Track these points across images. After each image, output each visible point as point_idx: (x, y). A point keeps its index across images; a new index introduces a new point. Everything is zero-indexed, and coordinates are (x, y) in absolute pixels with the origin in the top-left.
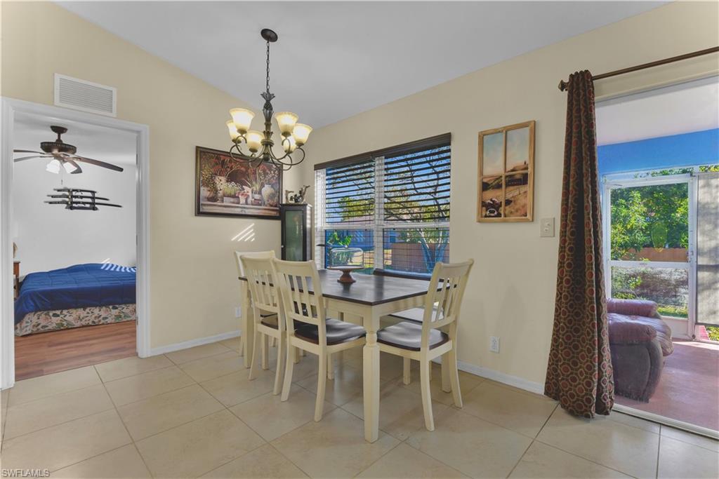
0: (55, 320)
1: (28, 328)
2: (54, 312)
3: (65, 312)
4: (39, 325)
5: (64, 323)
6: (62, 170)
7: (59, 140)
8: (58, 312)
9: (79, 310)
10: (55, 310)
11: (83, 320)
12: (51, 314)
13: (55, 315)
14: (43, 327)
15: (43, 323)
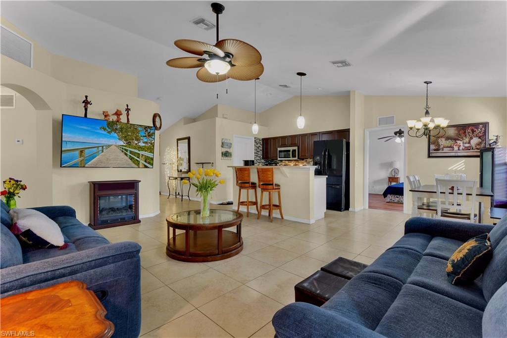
1: (388, 200)
3: (400, 197)
4: (392, 199)
6: (401, 141)
8: (398, 196)
13: (397, 197)
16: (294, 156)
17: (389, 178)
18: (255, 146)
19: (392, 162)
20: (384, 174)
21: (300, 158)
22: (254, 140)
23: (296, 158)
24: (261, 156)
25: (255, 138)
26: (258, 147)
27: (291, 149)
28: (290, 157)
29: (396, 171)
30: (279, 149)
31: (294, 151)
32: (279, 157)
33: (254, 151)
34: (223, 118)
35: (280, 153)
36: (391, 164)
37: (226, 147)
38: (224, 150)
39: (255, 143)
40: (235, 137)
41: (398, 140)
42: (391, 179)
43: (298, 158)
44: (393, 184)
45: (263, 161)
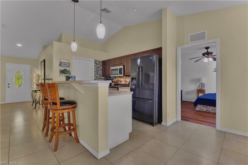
0: (205, 108)
1: (198, 109)
2: (205, 106)
3: (208, 107)
4: (201, 108)
5: (208, 110)
6: (209, 61)
7: (207, 51)
8: (206, 106)
9: (213, 107)
10: (205, 105)
11: (214, 111)
12: (204, 106)
13: (205, 107)
14: (202, 110)
15: (202, 109)
16: (120, 73)
17: (198, 90)
18: (95, 66)
19: (200, 78)
20: (194, 87)
21: (125, 75)
22: (94, 61)
23: (122, 75)
24: (101, 74)
25: (95, 60)
26: (98, 68)
27: (118, 67)
28: (118, 75)
29: (203, 85)
30: (112, 68)
31: (120, 69)
32: (112, 75)
33: (94, 70)
34: (67, 44)
35: (112, 71)
36: (199, 80)
37: (64, 65)
38: (62, 68)
39: (96, 64)
40: (75, 58)
41: (206, 60)
42: (199, 91)
43: (124, 75)
44: (201, 95)
45: (103, 77)
